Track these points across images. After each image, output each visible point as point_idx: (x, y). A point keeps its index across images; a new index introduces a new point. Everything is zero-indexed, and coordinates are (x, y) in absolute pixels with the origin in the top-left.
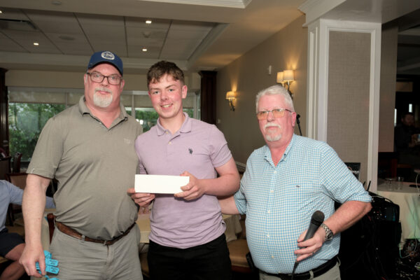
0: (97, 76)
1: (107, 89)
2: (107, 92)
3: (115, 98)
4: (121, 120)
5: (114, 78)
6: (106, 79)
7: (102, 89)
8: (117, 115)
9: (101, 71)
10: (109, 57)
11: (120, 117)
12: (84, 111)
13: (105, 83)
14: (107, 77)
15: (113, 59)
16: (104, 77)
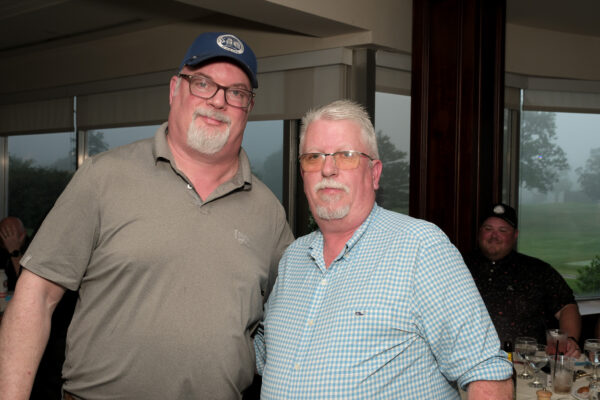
0: (203, 85)
1: (220, 115)
2: (221, 122)
3: (233, 138)
4: (234, 187)
5: (236, 92)
6: (221, 92)
7: (209, 112)
8: (229, 175)
9: (213, 76)
10: (233, 47)
11: (234, 180)
12: (159, 155)
13: (218, 101)
14: (225, 89)
15: (241, 52)
16: (219, 87)
